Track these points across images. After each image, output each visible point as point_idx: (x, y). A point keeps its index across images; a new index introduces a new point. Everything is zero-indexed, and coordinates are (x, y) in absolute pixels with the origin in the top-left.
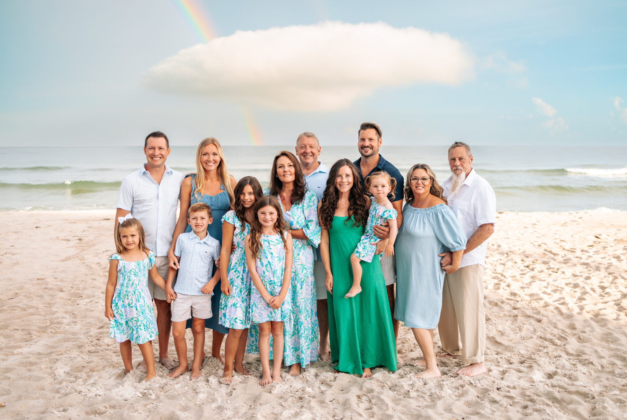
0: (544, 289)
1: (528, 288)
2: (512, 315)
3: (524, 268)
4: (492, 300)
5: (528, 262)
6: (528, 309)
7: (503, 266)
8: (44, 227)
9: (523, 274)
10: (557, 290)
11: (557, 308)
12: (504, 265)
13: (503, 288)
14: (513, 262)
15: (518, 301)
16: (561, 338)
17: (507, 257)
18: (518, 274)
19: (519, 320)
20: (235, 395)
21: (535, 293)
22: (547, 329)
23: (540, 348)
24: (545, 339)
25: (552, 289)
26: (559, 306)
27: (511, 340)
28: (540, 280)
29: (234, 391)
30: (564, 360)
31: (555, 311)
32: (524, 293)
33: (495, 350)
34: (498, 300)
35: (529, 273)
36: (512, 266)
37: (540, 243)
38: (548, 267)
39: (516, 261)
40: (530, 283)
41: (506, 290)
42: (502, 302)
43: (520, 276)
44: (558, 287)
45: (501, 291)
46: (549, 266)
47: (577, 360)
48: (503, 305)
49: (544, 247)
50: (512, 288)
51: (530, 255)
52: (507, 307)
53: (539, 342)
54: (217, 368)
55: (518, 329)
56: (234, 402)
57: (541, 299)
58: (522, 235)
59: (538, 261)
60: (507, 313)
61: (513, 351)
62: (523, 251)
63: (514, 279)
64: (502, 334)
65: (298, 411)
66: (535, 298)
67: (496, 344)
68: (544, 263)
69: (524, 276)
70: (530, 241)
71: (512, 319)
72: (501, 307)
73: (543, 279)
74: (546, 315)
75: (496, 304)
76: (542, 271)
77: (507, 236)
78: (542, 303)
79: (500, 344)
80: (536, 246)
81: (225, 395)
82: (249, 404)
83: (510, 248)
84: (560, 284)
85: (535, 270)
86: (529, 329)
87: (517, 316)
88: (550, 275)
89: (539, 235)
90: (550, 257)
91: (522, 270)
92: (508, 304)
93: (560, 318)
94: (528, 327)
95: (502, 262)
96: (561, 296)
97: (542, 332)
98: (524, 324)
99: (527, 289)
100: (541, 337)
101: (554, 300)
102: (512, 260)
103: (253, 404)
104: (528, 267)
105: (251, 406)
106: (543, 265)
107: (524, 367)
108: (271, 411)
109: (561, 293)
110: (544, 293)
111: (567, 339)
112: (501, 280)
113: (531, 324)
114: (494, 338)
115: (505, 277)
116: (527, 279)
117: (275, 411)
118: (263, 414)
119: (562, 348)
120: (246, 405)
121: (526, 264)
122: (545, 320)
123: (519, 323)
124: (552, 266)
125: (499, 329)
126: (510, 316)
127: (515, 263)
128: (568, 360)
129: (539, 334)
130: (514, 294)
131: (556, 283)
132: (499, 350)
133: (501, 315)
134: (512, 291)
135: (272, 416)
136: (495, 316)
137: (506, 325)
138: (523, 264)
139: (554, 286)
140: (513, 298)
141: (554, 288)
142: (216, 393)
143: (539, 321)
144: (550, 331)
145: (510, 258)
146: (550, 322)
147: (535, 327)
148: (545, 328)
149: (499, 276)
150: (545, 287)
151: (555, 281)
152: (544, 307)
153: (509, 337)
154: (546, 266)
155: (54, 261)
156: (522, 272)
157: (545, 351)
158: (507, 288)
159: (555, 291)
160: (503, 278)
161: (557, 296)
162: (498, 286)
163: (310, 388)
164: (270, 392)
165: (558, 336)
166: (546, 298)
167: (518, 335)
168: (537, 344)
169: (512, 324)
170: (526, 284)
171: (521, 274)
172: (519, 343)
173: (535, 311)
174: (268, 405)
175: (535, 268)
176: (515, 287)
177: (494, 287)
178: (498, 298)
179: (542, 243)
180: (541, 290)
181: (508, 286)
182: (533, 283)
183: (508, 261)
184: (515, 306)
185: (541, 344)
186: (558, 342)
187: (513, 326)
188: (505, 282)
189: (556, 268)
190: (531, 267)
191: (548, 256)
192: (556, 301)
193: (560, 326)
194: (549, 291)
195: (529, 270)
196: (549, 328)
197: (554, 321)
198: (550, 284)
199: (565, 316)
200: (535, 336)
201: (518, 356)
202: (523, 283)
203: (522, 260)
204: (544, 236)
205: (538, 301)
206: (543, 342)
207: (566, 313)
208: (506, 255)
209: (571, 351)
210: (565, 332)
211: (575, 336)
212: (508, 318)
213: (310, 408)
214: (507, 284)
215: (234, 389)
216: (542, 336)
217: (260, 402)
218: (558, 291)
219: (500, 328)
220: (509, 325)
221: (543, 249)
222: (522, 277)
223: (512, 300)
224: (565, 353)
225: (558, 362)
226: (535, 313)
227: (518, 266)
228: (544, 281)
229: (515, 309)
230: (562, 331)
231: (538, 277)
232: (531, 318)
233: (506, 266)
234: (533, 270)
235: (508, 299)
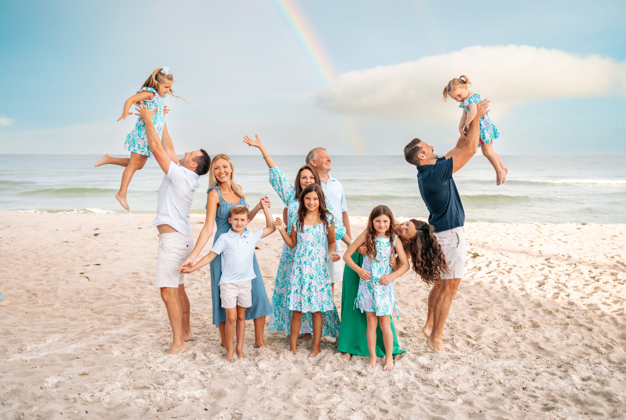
0: (604, 300)
1: (588, 298)
2: (564, 323)
3: (589, 279)
4: (547, 308)
5: (595, 272)
6: (581, 318)
7: (567, 276)
8: (145, 228)
9: (587, 285)
10: (619, 301)
11: (613, 318)
12: (569, 275)
13: (562, 298)
14: (580, 272)
15: (574, 311)
16: (608, 347)
17: (575, 268)
18: (582, 284)
19: (569, 328)
20: (279, 379)
21: (594, 303)
22: (595, 337)
23: (583, 355)
24: (591, 347)
25: (613, 300)
26: (615, 316)
27: (555, 347)
28: (603, 291)
29: (278, 376)
30: (604, 368)
31: (611, 321)
32: (583, 303)
33: (536, 354)
34: (553, 308)
35: (593, 284)
36: (577, 277)
37: (613, 254)
38: (615, 279)
39: (583, 272)
40: (591, 294)
41: (564, 299)
42: (557, 311)
43: (583, 286)
44: (620, 298)
45: (558, 301)
46: (617, 277)
47: (617, 368)
48: (556, 314)
49: (617, 258)
50: (571, 298)
51: (599, 266)
52: (560, 316)
53: (583, 349)
54: (270, 356)
55: (565, 337)
56: (276, 384)
57: (599, 309)
58: (598, 246)
59: (605, 273)
60: (558, 321)
61: (553, 356)
62: (594, 262)
63: (575, 289)
64: (548, 340)
65: (330, 395)
66: (593, 308)
67: (539, 349)
68: (612, 274)
69: (587, 286)
70: (603, 253)
71: (563, 326)
72: (554, 316)
73: (606, 290)
74: (599, 325)
75: (550, 313)
76: (607, 283)
77: (581, 248)
78: (598, 313)
79: (542, 349)
80: (609, 258)
81: (271, 378)
82: (290, 387)
83: (580, 259)
84: (623, 295)
85: (601, 281)
86: (577, 337)
87: (568, 324)
88: (615, 286)
89: (616, 247)
90: (621, 269)
91: (586, 281)
92: (562, 313)
93: (613, 328)
94: (576, 335)
95: (568, 272)
96: (621, 307)
97: (589, 340)
98: (573, 332)
99: (586, 299)
100: (586, 345)
101: (613, 311)
102: (579, 270)
103: (293, 388)
104: (594, 277)
105: (291, 389)
106: (610, 276)
107: (561, 371)
108: (307, 394)
109: (622, 305)
110: (604, 303)
111: (613, 348)
112: (561, 290)
113: (580, 332)
114: (538, 344)
115: (567, 287)
116: (590, 289)
117: (310, 394)
118: (299, 396)
119: (605, 356)
120: (286, 388)
121: (593, 275)
122: (596, 329)
123: (568, 331)
124: (619, 278)
125: (546, 336)
126: (561, 324)
127: (582, 273)
128: (608, 367)
129: (585, 342)
130: (571, 304)
131: (619, 295)
132: (540, 355)
133: (553, 322)
134: (570, 301)
135: (307, 398)
136: (546, 323)
137: (554, 333)
138: (589, 275)
139: (616, 297)
140: (569, 307)
141: (616, 299)
142: (262, 376)
143: (590, 330)
144: (597, 339)
145: (577, 269)
146: (601, 331)
147: (584, 335)
148: (594, 336)
149: (561, 286)
150: (606, 298)
151: (618, 292)
152: (600, 317)
153: (554, 343)
154: (614, 278)
155: (149, 258)
156: (586, 283)
157: (587, 357)
158: (566, 297)
159: (616, 302)
160: (564, 288)
161: (616, 307)
162: (557, 295)
163: (348, 378)
164: (311, 379)
165: (605, 345)
166: (604, 308)
167: (564, 342)
168: (581, 351)
169: (562, 332)
170: (587, 295)
171: (584, 285)
172: (562, 349)
173: (589, 321)
174: (305, 389)
175: (601, 279)
176: (575, 297)
177: (553, 296)
178: (553, 306)
179: (616, 255)
180: (601, 300)
181: (568, 296)
182: (594, 294)
183: (574, 272)
184: (569, 315)
185: (585, 351)
186: (603, 350)
187: (562, 334)
188: (565, 292)
189: (622, 280)
190: (597, 278)
191: (618, 268)
192: (615, 312)
193: (610, 335)
194: (609, 302)
195: (594, 281)
196: (598, 336)
197: (605, 331)
198: (612, 295)
199: (619, 326)
200: (580, 344)
201: (557, 361)
202: (584, 293)
203: (590, 271)
204: (620, 248)
205: (595, 311)
206: (587, 350)
207: (621, 324)
208: (573, 266)
209: (613, 359)
210: (614, 341)
211: (623, 346)
212: (558, 326)
213: (341, 394)
214: (567, 294)
215: (279, 374)
216: (588, 344)
217: (300, 386)
218: (619, 303)
219: (548, 335)
220: (558, 332)
221: (615, 261)
222: (584, 288)
223: (568, 309)
224: (607, 361)
225: (596, 369)
226: (588, 323)
227: (584, 277)
228: (607, 292)
229: (569, 318)
230: (612, 340)
231: (602, 288)
232: (583, 327)
233: (571, 277)
234: (598, 281)
235: (564, 308)
